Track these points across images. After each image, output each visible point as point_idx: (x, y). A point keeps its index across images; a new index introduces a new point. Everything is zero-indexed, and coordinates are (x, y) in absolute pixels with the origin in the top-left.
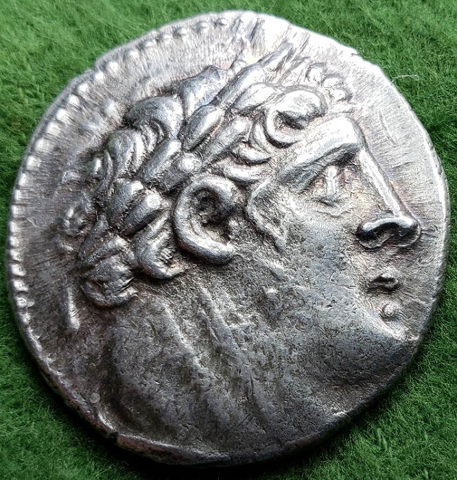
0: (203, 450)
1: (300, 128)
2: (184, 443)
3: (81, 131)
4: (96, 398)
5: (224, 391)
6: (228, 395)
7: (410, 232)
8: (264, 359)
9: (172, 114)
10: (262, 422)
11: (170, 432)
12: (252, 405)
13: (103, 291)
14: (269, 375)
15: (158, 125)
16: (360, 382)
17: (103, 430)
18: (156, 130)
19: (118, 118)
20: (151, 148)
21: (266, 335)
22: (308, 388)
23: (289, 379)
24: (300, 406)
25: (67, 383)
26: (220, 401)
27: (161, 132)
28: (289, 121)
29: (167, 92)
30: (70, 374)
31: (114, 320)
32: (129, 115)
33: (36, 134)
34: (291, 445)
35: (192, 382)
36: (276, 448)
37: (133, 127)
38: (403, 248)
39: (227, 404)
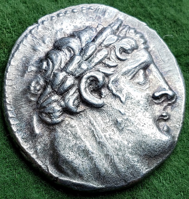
0: (94, 184)
2: (86, 181)
3: (35, 50)
4: (48, 162)
5: (102, 160)
7: (172, 97)
8: (118, 147)
10: (118, 172)
11: (81, 177)
13: (50, 117)
14: (120, 153)
15: (70, 49)
16: (156, 157)
18: (70, 51)
20: (68, 59)
22: (136, 159)
24: (133, 166)
26: (101, 164)
27: (72, 52)
28: (124, 51)
29: (72, 36)
30: (36, 152)
31: (55, 130)
32: (56, 44)
34: (130, 182)
35: (89, 156)
37: (59, 49)
39: (103, 165)
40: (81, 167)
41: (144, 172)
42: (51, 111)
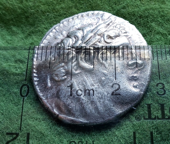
0: (82, 120)
1: (113, 39)
2: (77, 118)
3: (56, 38)
4: (54, 105)
5: (89, 104)
6: (90, 105)
7: (141, 65)
8: (100, 96)
9: (80, 34)
10: (99, 113)
12: (96, 108)
13: (58, 77)
14: (102, 100)
15: (76, 37)
17: (55, 114)
18: (75, 38)
19: (66, 35)
20: (74, 42)
21: (101, 90)
22: (112, 105)
23: (107, 102)
24: (109, 109)
25: (46, 101)
26: (88, 107)
27: (77, 39)
28: (110, 37)
29: (79, 29)
30: (47, 98)
31: (60, 84)
32: (69, 35)
33: (43, 38)
34: (107, 120)
35: (80, 102)
36: (102, 120)
37: (69, 37)
38: (139, 69)
39: (89, 108)
40: (74, 108)
41: (117, 113)
42: (58, 73)
